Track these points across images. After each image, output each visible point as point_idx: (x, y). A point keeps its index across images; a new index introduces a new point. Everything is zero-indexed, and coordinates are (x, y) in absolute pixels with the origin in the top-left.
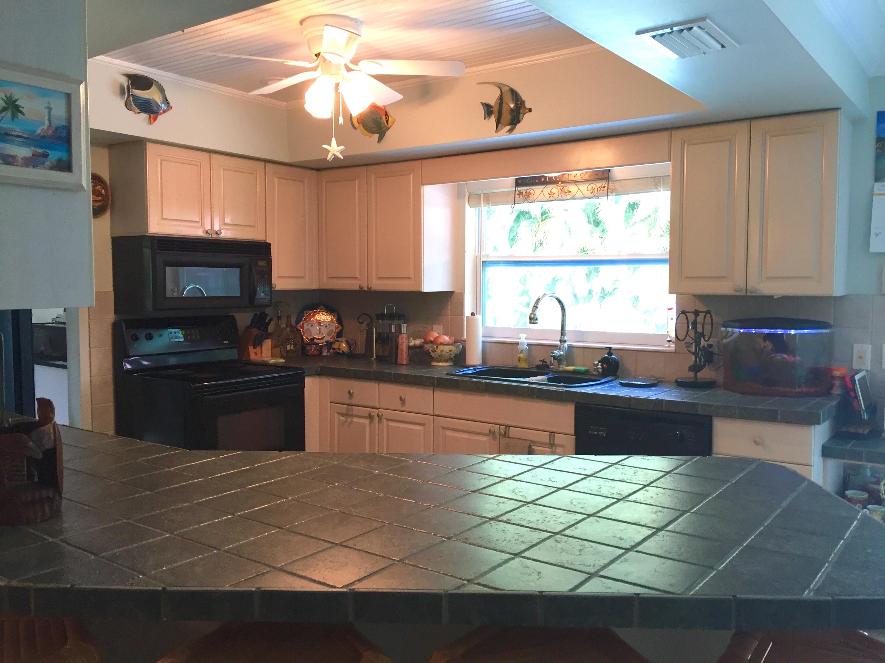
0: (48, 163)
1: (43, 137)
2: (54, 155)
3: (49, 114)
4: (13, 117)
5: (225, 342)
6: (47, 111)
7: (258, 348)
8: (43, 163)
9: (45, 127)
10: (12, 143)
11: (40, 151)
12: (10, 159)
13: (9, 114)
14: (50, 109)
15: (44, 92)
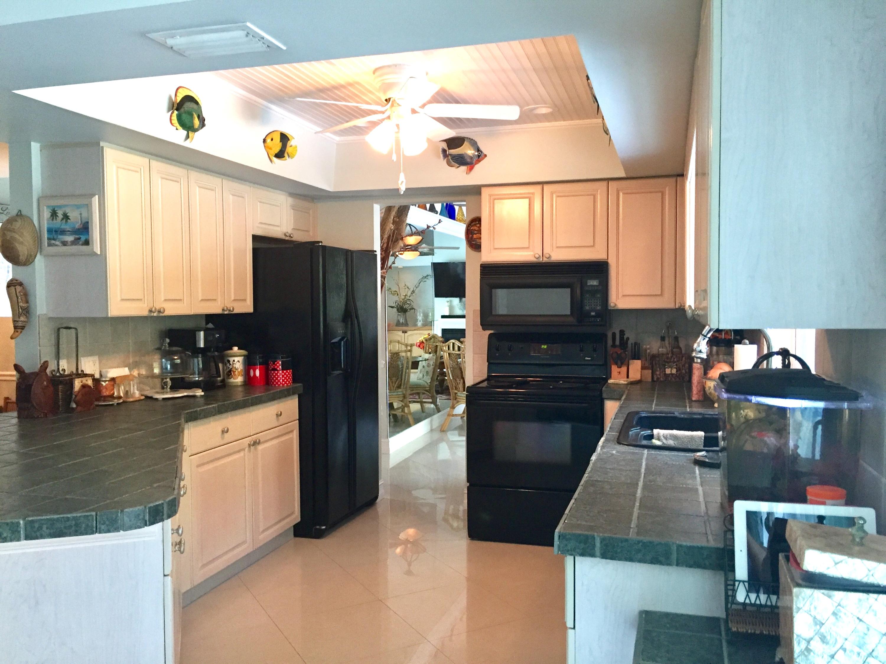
0: (81, 243)
1: (78, 229)
2: (83, 238)
3: (81, 217)
4: (66, 221)
5: (587, 358)
6: (80, 216)
7: (624, 369)
8: (78, 243)
9: (79, 224)
10: (65, 235)
11: (77, 236)
12: (65, 243)
13: (64, 221)
14: (81, 214)
15: (78, 207)
